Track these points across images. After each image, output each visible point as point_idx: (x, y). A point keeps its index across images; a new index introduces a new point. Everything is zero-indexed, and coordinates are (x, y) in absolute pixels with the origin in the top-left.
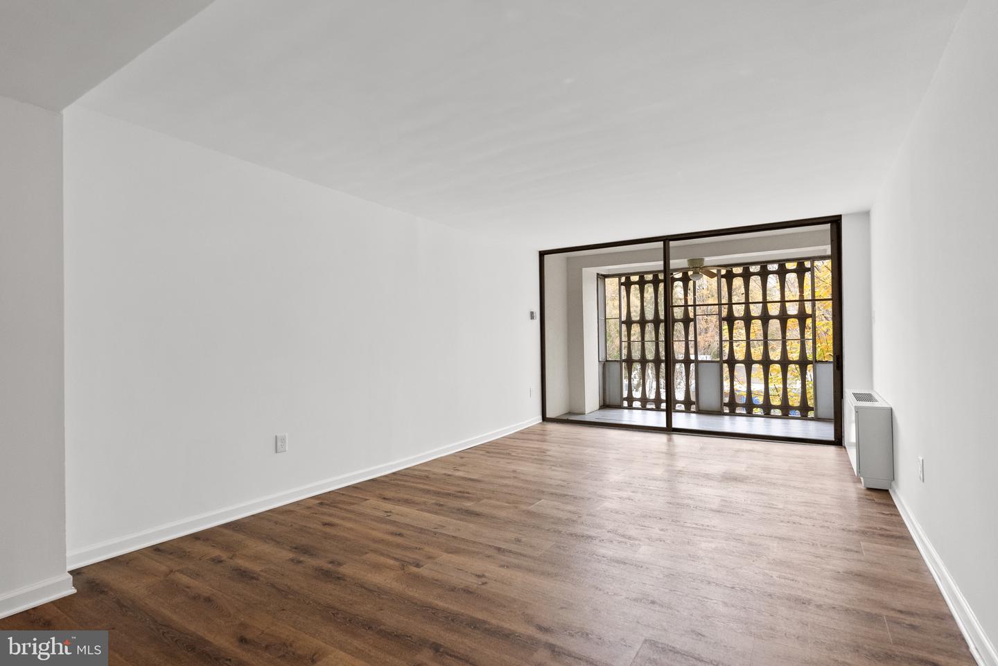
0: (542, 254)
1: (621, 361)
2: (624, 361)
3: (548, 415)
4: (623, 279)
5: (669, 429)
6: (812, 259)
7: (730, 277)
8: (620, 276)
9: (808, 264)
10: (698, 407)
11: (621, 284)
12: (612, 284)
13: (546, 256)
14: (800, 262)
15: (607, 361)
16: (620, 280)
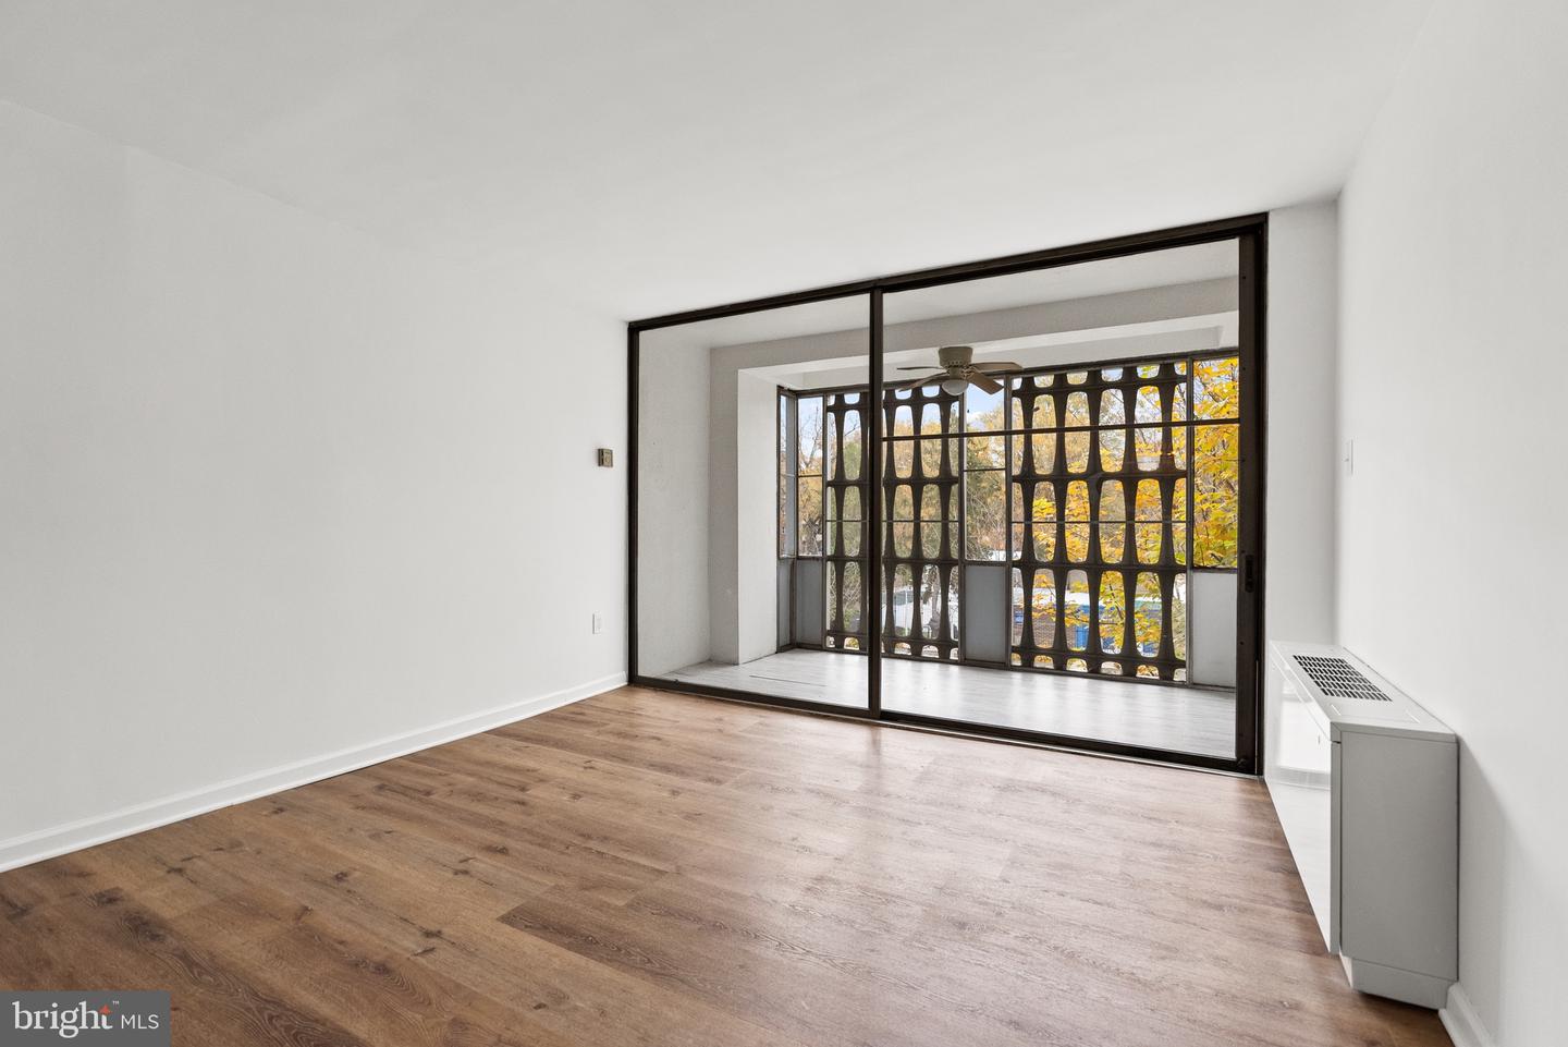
0: (635, 329)
1: (825, 559)
2: (830, 558)
3: (642, 671)
4: (832, 401)
5: (874, 715)
6: (1191, 357)
7: (1028, 394)
8: (824, 393)
9: (1180, 369)
10: (962, 653)
11: (827, 409)
12: (810, 409)
13: (642, 334)
14: (1166, 362)
15: (799, 558)
16: (825, 402)
